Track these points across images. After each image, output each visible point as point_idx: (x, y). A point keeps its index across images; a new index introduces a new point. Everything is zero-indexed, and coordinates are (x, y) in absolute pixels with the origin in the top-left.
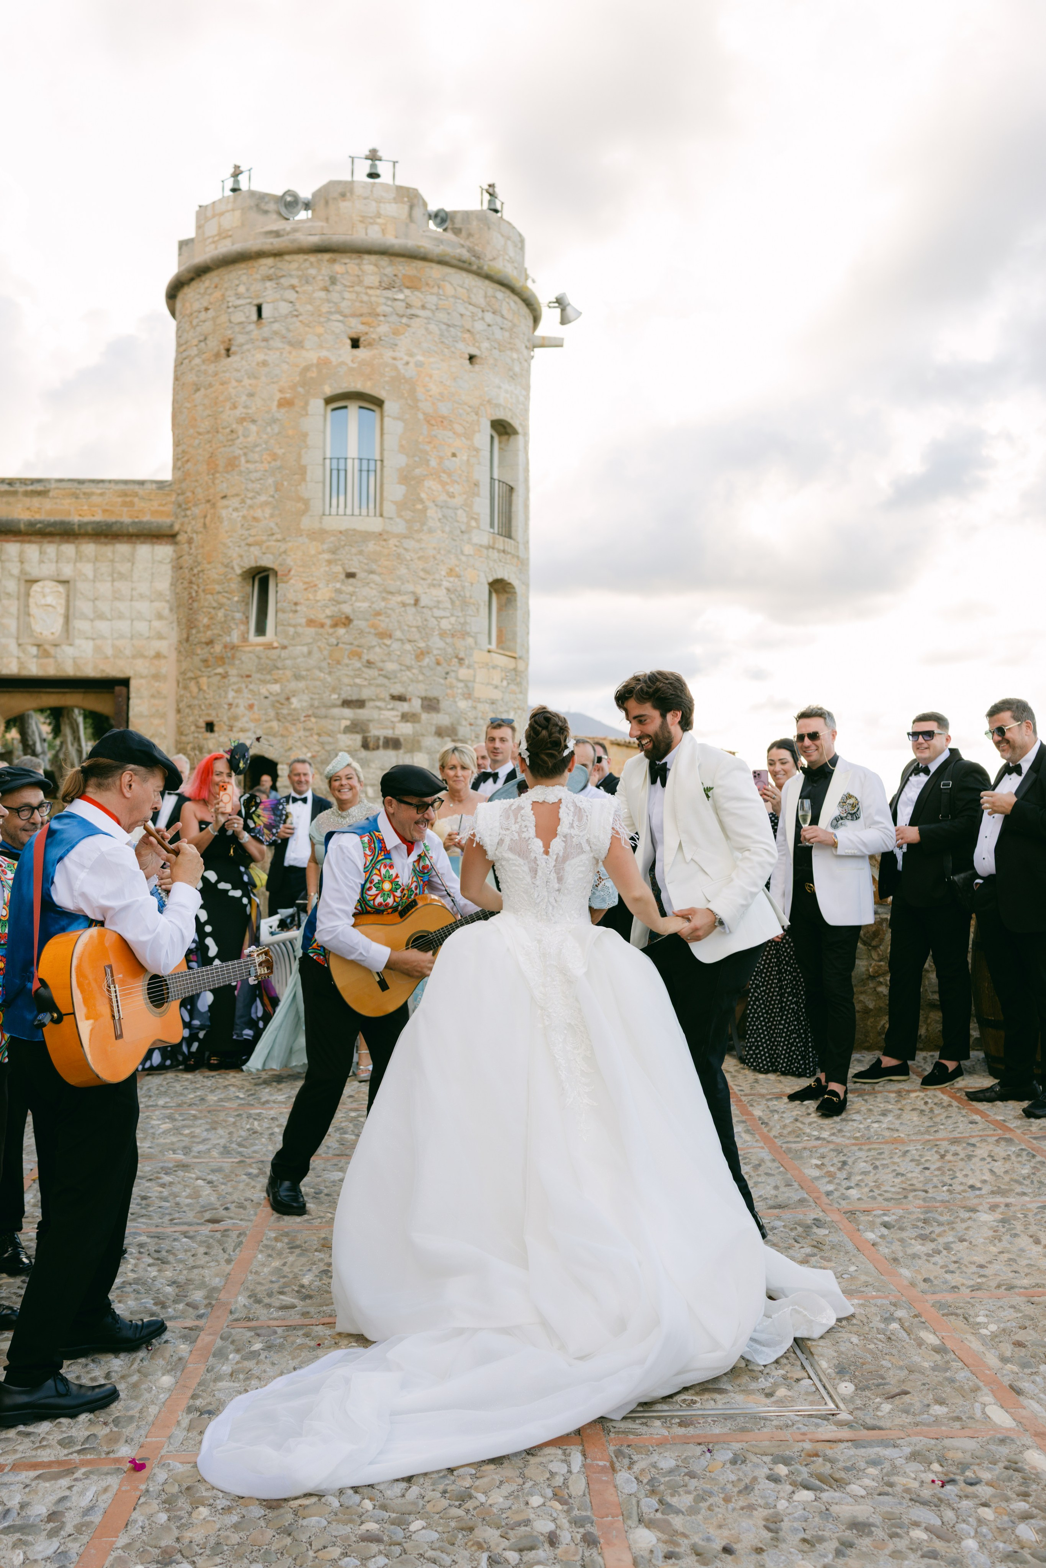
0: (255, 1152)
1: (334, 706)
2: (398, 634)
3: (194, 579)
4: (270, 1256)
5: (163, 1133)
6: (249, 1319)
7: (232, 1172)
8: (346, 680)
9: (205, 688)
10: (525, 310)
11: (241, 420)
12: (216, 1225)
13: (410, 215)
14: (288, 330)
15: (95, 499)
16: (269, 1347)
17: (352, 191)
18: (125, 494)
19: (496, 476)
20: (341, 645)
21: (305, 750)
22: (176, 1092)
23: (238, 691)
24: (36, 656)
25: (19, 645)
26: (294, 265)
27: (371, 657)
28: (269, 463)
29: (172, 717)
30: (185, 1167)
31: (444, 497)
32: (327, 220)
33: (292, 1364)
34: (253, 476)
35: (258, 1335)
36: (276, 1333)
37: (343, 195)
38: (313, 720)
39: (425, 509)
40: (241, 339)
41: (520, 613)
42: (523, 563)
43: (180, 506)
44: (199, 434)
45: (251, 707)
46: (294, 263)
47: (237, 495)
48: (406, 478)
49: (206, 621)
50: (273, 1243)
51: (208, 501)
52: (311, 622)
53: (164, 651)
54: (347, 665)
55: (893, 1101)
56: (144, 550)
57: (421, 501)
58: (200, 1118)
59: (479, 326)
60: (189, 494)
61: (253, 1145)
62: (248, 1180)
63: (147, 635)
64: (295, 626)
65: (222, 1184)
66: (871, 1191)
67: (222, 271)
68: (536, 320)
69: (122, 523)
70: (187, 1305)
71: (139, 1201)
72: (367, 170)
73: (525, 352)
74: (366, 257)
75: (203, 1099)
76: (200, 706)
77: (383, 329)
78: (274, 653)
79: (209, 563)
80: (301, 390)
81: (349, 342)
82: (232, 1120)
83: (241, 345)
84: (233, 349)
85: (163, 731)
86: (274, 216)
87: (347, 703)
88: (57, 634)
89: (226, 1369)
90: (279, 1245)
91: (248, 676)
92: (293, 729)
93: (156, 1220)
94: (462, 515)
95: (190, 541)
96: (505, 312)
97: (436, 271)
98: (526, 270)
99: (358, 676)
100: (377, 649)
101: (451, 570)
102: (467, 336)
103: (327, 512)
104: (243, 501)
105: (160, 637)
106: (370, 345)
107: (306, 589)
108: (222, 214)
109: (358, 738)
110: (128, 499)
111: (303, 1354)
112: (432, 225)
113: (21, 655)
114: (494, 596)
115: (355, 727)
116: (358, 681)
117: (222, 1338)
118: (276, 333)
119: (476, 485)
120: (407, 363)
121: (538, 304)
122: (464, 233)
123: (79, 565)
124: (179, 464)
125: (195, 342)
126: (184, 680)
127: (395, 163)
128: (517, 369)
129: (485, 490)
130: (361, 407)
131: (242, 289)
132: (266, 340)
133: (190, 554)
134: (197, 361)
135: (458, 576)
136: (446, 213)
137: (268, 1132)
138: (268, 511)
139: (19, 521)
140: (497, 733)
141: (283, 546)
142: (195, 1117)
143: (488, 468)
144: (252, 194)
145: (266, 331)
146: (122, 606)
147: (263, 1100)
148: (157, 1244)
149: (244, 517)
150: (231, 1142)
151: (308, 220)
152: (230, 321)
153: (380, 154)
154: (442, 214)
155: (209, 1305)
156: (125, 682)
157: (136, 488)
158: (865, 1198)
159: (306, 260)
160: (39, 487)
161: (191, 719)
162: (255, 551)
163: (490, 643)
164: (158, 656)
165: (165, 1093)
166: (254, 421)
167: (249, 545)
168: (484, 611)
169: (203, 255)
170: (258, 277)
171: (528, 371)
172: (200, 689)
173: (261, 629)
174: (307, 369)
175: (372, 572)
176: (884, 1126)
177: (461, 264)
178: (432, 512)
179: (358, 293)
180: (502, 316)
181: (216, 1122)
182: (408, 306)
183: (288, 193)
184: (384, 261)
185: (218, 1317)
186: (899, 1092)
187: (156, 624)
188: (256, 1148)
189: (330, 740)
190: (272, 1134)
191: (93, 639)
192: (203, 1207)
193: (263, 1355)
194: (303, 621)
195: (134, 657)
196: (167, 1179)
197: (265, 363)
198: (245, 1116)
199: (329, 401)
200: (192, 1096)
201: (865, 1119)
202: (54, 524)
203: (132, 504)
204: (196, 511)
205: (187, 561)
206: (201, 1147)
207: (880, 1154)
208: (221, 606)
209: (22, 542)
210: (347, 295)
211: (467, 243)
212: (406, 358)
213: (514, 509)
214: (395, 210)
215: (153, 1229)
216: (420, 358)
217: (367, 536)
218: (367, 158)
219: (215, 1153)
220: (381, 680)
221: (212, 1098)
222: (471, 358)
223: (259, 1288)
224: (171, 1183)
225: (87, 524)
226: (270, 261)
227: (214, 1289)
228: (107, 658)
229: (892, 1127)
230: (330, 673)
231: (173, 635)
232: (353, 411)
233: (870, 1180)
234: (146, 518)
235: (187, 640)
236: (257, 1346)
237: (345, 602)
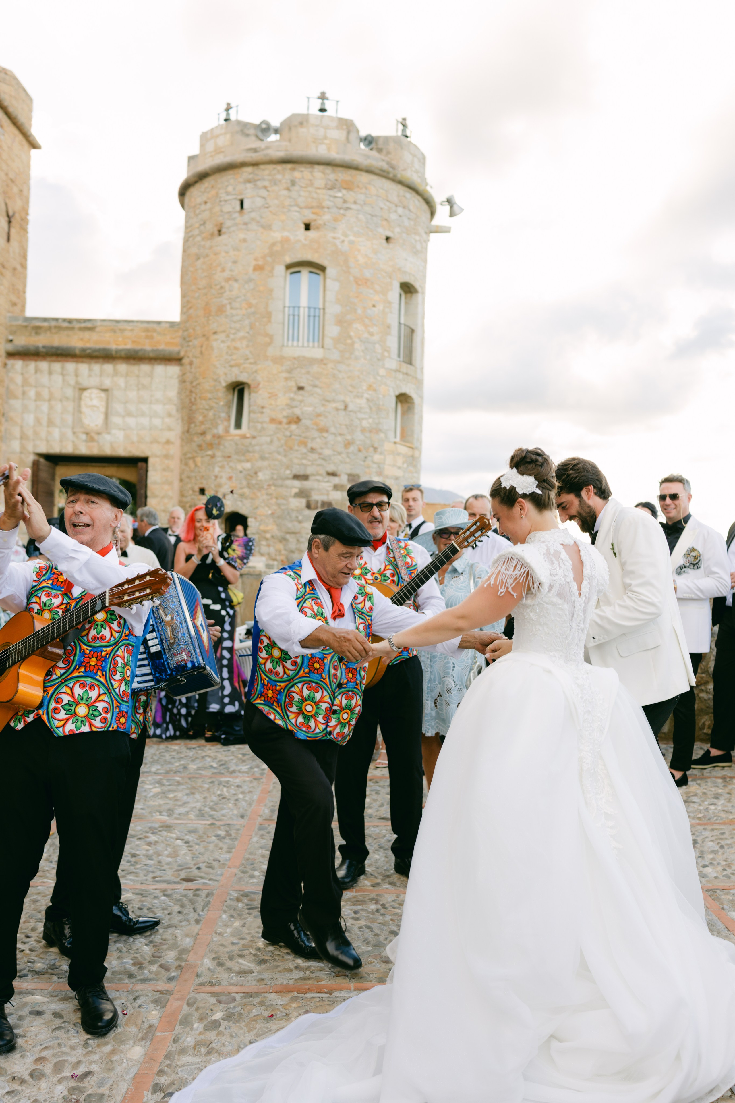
0: (223, 815)
1: (288, 478)
2: (332, 430)
3: (193, 389)
4: (232, 916)
5: (153, 796)
6: (212, 984)
7: (204, 833)
8: (296, 461)
9: (199, 464)
10: (425, 207)
11: (228, 280)
12: (190, 884)
13: (348, 139)
14: (261, 217)
15: (128, 334)
16: (228, 1017)
17: (307, 121)
18: (147, 330)
19: (402, 321)
20: (293, 437)
21: (267, 509)
22: (165, 761)
23: (222, 467)
24: (86, 441)
25: (74, 433)
26: (267, 172)
27: (314, 445)
28: (246, 309)
29: (177, 484)
30: (168, 827)
31: (366, 335)
32: (290, 141)
33: (248, 1037)
34: (235, 318)
35: (219, 1002)
36: (234, 1000)
37: (301, 124)
38: (273, 488)
39: (353, 344)
40: (228, 223)
41: (416, 417)
42: (419, 383)
43: (184, 339)
44: (199, 289)
45: (230, 478)
46: (266, 172)
47: (224, 331)
48: (340, 321)
49: (200, 418)
50: (235, 903)
51: (204, 336)
52: (273, 420)
53: (172, 439)
54: (297, 451)
55: (721, 786)
56: (160, 369)
57: (350, 337)
58: (182, 784)
59: (393, 216)
60: (191, 331)
61: (222, 809)
62: (217, 841)
63: (161, 427)
64: (262, 423)
65: (197, 844)
66: (724, 870)
67: (217, 176)
68: (432, 214)
69: (145, 350)
70: (161, 966)
71: (129, 858)
72: (319, 107)
73: (424, 235)
74: (317, 167)
75: (185, 768)
76: (196, 477)
77: (327, 217)
78: (247, 442)
79: (204, 378)
80: (269, 259)
81: (303, 227)
82: (206, 786)
83: (228, 228)
84: (223, 230)
85: (170, 493)
86: (253, 138)
87: (296, 477)
88: (100, 426)
89: (189, 1040)
90: (240, 905)
91: (229, 457)
92: (259, 494)
93: (142, 878)
94: (378, 348)
95: (191, 363)
96: (411, 207)
97: (364, 178)
98: (426, 179)
99: (305, 458)
100: (318, 440)
101: (370, 386)
102: (385, 223)
103: (285, 344)
104: (228, 336)
105: (170, 429)
106: (318, 228)
107: (270, 397)
108: (218, 136)
109: (303, 502)
110: (149, 334)
111: (258, 1026)
112: (362, 146)
113: (75, 440)
114: (399, 405)
115: (302, 494)
116: (304, 462)
117: (188, 1004)
118: (253, 219)
119: (389, 327)
120: (343, 241)
121: (434, 202)
122: (384, 152)
123: (115, 379)
124: (185, 310)
125: (197, 225)
126: (186, 459)
127: (337, 102)
128: (419, 247)
129: (395, 331)
130: (311, 272)
131: (230, 189)
132: (246, 224)
133: (191, 372)
134: (198, 239)
135: (375, 390)
136: (372, 138)
137: (234, 798)
138: (245, 343)
139: (75, 348)
140: (410, 495)
141: (255, 368)
142: (179, 783)
143: (396, 316)
144: (239, 122)
145: (246, 218)
146: (144, 408)
147: (231, 769)
148: (141, 901)
149: (228, 347)
150: (205, 806)
151: (277, 141)
152: (221, 211)
153: (327, 95)
154: (369, 138)
155: (179, 967)
156: (145, 460)
157: (155, 326)
158: (720, 876)
159: (274, 169)
160: (89, 325)
161: (189, 486)
162: (236, 370)
163: (395, 437)
164: (168, 442)
165: (157, 762)
166: (236, 280)
167: (231, 366)
168: (392, 415)
169: (203, 166)
170: (241, 180)
171: (426, 249)
172: (196, 465)
173: (238, 425)
174: (274, 244)
175: (315, 386)
176: (720, 808)
177: (382, 173)
178: (357, 346)
179: (310, 192)
180: (410, 210)
181: (194, 788)
182: (345, 201)
183: (263, 122)
184: (328, 170)
185: (186, 981)
186: (724, 778)
187: (167, 420)
188: (224, 812)
189: (284, 502)
190: (237, 800)
191: (124, 430)
192: (180, 866)
193: (224, 1024)
194: (267, 419)
195: (152, 443)
196: (153, 838)
197: (245, 240)
198: (216, 783)
199: (288, 267)
200: (177, 764)
201: (703, 801)
202: (99, 350)
203: (152, 337)
204: (196, 342)
205: (189, 377)
206: (182, 810)
207: (723, 834)
208: (211, 408)
209: (77, 362)
210: (302, 193)
211: (387, 159)
212: (342, 238)
213: (414, 345)
214: (338, 135)
215: (138, 886)
216: (352, 238)
217: (312, 361)
218: (319, 98)
219: (192, 816)
220: (320, 462)
221: (192, 767)
222: (388, 239)
223: (222, 950)
224: (156, 842)
225: (121, 350)
226: (249, 169)
227: (184, 951)
228: (133, 443)
229: (726, 809)
230: (285, 456)
231: (178, 428)
232: (305, 274)
233: (720, 858)
234: (162, 347)
235: (188, 431)
236: (218, 1016)
237: (296, 407)
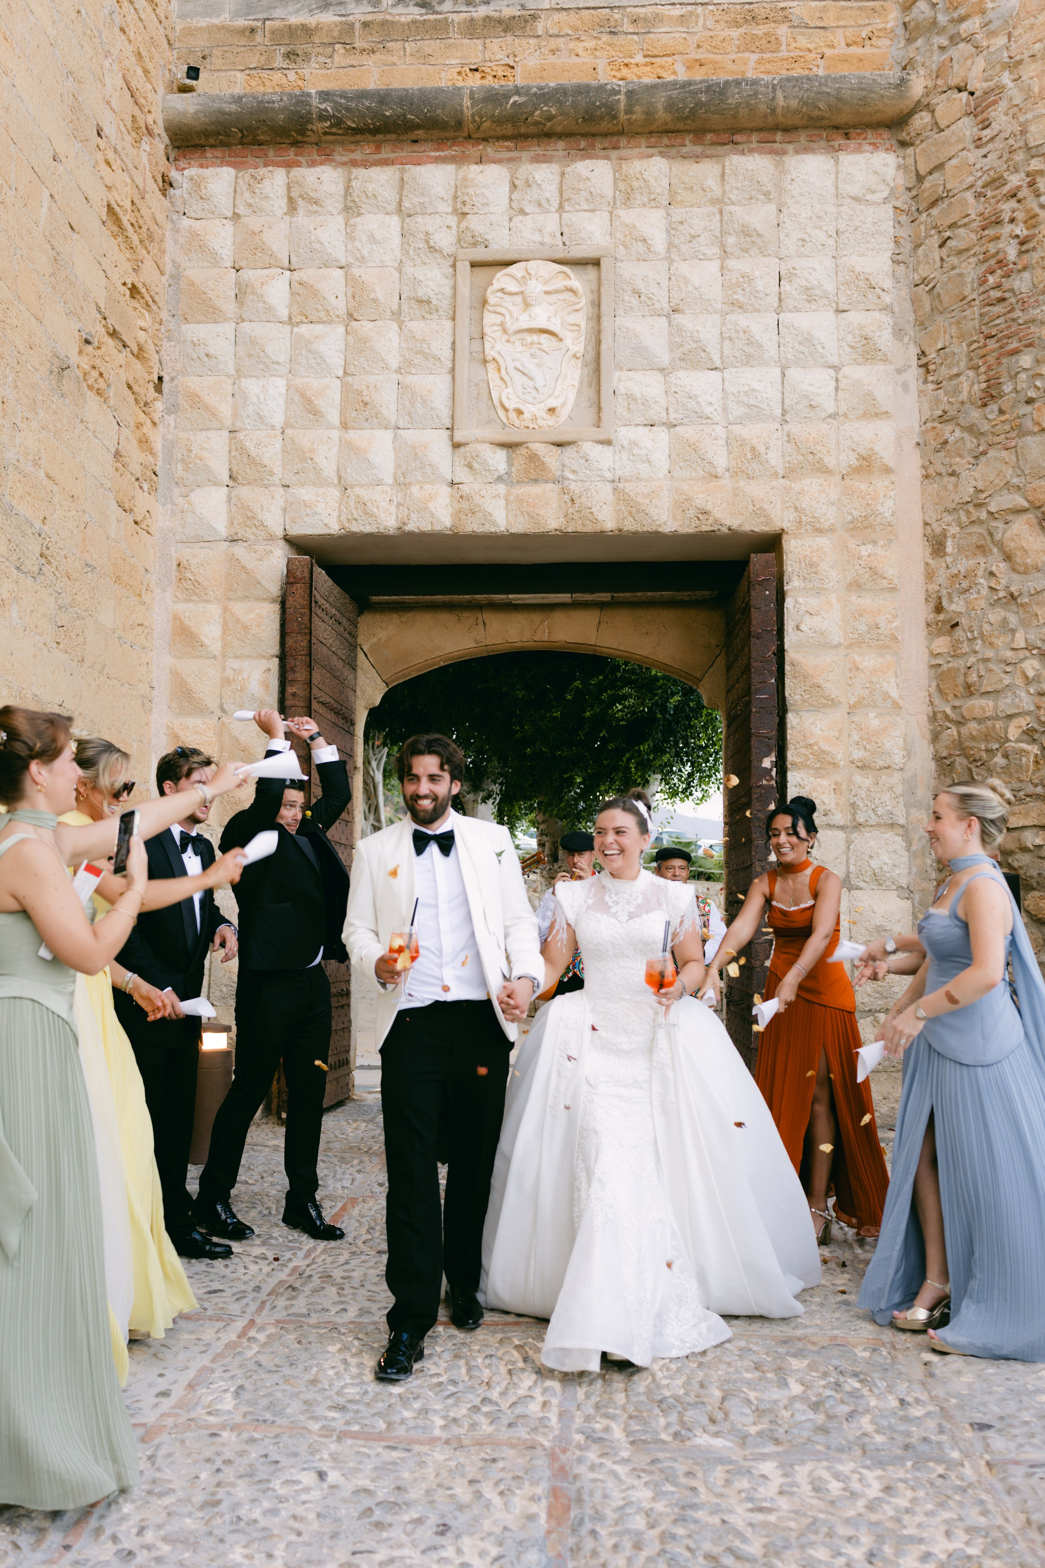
15: (666, 35)
24: (506, 476)
25: (456, 446)
43: (911, 41)
53: (886, 452)
56: (810, 168)
63: (830, 408)
88: (564, 414)
105: (869, 411)
110: (759, 30)
113: (462, 475)
123: (626, 216)
146: (754, 327)
156: (768, 547)
160: (505, 9)
164: (866, 466)
187: (857, 373)
191: (671, 425)
195: (794, 473)
203: (772, 43)
209: (460, 158)
228: (713, 478)
231: (904, 405)
